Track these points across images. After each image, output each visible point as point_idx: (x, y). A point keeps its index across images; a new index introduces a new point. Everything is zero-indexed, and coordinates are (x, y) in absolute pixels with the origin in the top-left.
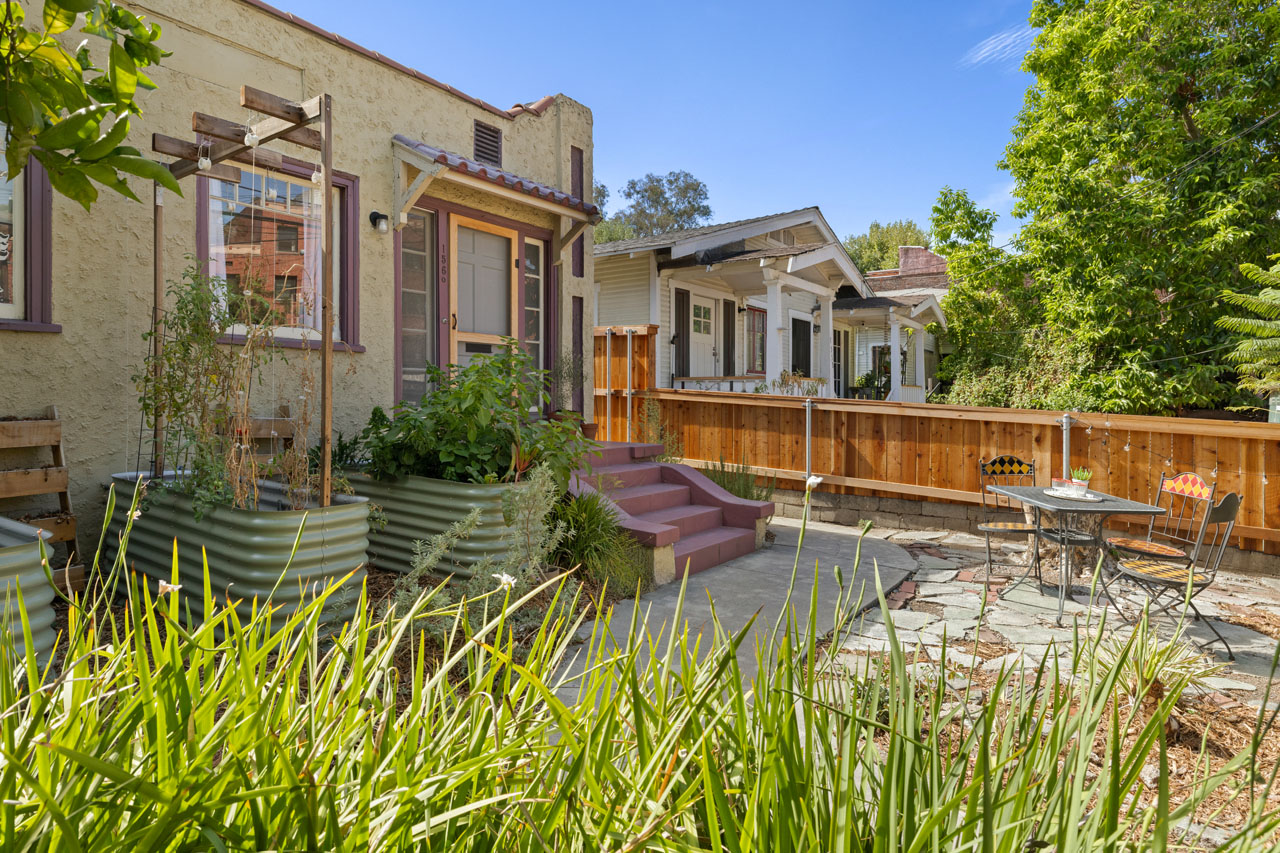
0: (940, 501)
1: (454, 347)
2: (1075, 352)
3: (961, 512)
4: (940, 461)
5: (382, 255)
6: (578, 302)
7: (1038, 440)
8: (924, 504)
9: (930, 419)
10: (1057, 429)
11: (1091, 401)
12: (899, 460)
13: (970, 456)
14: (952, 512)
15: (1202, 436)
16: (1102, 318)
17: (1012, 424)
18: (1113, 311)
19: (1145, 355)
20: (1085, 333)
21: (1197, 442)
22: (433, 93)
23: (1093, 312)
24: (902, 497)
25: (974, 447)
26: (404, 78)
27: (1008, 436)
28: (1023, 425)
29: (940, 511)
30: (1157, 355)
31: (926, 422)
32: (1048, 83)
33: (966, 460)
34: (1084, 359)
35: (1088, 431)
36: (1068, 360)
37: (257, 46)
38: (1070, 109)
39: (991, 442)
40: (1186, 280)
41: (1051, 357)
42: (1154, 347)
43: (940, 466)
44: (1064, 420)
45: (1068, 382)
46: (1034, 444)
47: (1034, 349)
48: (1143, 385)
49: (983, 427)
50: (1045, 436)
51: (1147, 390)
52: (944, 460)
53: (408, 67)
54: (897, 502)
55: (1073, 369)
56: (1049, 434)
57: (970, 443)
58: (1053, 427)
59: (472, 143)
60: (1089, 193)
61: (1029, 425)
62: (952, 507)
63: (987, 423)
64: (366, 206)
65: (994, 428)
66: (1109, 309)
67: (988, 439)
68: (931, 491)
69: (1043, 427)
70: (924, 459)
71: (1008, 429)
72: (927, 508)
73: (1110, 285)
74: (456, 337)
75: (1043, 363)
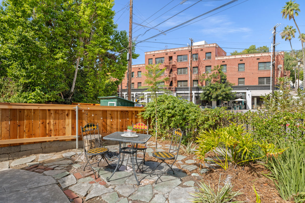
0: (29, 143)
2: (18, 86)
3: (39, 146)
4: (29, 127)
7: (67, 115)
8: (21, 146)
9: (24, 110)
10: (74, 111)
11: (25, 100)
12: (8, 129)
13: (42, 123)
14: (35, 146)
15: (108, 111)
16: (28, 77)
17: (58, 110)
18: (32, 75)
19: (40, 88)
20: (22, 80)
21: (107, 112)
23: (25, 75)
24: (10, 145)
25: (44, 120)
27: (57, 115)
28: (62, 110)
29: (29, 147)
30: (43, 88)
31: (22, 111)
32: (12, 2)
33: (41, 125)
34: (21, 88)
35: (83, 111)
36: (16, 88)
38: (20, 14)
39: (51, 118)
40: (50, 70)
41: (10, 87)
42: (42, 86)
43: (29, 129)
44: (77, 108)
45: (17, 95)
46: (66, 116)
47: (3, 84)
48: (40, 96)
49: (47, 111)
50: (70, 113)
51: (41, 97)
52: (31, 126)
54: (7, 148)
55: (18, 91)
56: (71, 112)
57: (43, 119)
58: (72, 110)
60: (27, 40)
61: (65, 110)
62: (35, 145)
63: (49, 110)
65: (52, 112)
66: (31, 74)
67: (50, 116)
68: (25, 140)
69: (69, 110)
70: (21, 127)
71: (57, 112)
72: (23, 148)
73: (33, 68)
75: (7, 89)
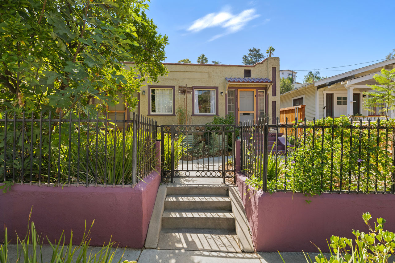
1: (239, 114)
5: (223, 99)
6: (274, 103)
22: (234, 68)
26: (228, 67)
37: (201, 71)
53: (229, 65)
59: (243, 74)
64: (220, 91)
74: (239, 112)
